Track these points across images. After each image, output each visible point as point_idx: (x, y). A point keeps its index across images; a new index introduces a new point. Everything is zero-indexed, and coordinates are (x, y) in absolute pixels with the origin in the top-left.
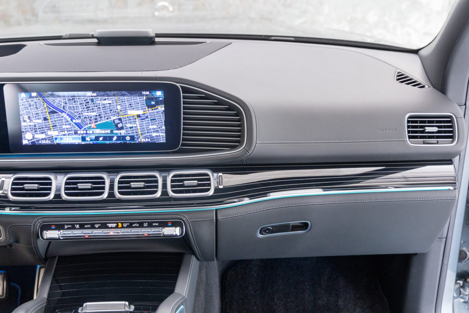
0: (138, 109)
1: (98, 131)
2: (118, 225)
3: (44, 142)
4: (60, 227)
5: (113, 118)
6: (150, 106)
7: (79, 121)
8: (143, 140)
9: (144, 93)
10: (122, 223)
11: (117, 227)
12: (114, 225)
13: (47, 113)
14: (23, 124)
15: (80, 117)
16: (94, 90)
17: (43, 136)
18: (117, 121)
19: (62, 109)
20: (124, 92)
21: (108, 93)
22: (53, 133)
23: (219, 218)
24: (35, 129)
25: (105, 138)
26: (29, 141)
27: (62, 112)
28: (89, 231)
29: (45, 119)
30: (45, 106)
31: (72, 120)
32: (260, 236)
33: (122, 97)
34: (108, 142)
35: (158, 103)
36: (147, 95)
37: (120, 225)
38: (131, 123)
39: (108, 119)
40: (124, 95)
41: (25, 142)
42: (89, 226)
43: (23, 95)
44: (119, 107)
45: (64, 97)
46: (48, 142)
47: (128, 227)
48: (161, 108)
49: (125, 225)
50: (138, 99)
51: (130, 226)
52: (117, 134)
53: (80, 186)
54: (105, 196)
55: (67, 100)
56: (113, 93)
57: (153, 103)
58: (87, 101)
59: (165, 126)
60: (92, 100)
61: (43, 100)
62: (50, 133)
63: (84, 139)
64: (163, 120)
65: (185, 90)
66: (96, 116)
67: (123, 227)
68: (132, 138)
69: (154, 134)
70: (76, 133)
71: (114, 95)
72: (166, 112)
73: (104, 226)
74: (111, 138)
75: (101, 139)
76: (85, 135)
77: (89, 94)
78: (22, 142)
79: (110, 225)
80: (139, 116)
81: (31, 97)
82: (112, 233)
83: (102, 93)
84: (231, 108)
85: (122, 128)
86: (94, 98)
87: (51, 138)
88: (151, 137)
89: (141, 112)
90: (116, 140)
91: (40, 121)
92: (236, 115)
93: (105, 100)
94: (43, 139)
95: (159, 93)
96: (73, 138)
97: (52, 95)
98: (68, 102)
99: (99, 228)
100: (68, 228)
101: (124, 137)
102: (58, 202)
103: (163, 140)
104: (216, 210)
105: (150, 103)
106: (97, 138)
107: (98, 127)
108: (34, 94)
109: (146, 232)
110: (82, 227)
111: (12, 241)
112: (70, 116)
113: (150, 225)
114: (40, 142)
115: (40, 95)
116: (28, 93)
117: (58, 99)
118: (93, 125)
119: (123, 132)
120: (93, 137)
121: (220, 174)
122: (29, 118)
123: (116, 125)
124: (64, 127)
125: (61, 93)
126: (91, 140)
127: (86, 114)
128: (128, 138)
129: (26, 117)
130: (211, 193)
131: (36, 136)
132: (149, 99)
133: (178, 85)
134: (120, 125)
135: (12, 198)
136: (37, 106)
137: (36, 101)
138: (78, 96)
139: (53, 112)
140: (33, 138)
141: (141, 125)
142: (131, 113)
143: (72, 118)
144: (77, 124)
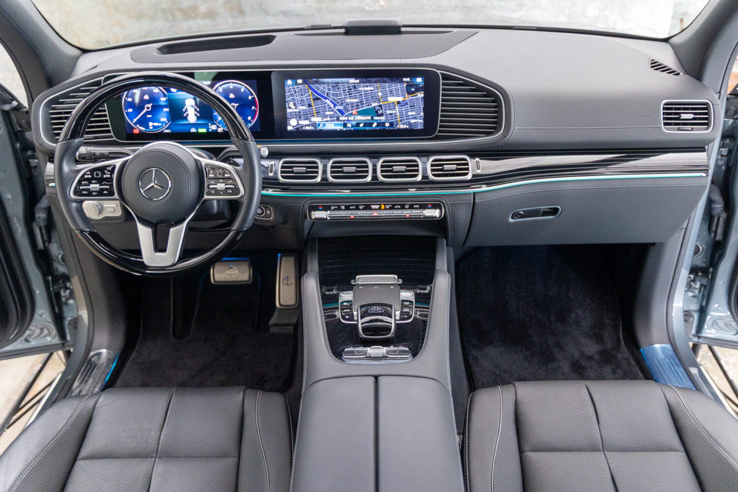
0: (398, 95)
1: (359, 118)
2: (381, 207)
3: (307, 128)
4: (326, 208)
5: (374, 105)
6: (409, 93)
7: (341, 108)
8: (402, 127)
9: (405, 79)
10: (385, 205)
11: (380, 209)
12: (377, 207)
13: (312, 100)
14: (289, 111)
15: (342, 103)
16: (356, 78)
17: (307, 122)
18: (377, 108)
19: (326, 96)
20: (386, 79)
21: (370, 79)
22: (317, 119)
23: (477, 201)
24: (299, 116)
25: (365, 125)
26: (293, 127)
27: (326, 98)
28: (355, 212)
29: (310, 105)
30: (310, 93)
31: (334, 107)
32: (511, 220)
33: (383, 84)
34: (368, 128)
35: (418, 89)
36: (407, 82)
37: (383, 207)
38: (390, 109)
39: (369, 105)
40: (385, 82)
41: (289, 128)
42: (354, 207)
43: (289, 82)
44: (380, 94)
45: (328, 83)
46: (310, 128)
47: (390, 208)
48: (421, 95)
49: (388, 207)
50: (399, 86)
51: (392, 208)
52: (377, 120)
53: (345, 169)
54: (369, 179)
55: (331, 87)
56: (375, 79)
57: (413, 89)
58: (350, 88)
59: (424, 111)
60: (355, 87)
61: (308, 86)
62: (314, 119)
63: (345, 125)
64: (422, 107)
65: (445, 77)
66: (358, 102)
67: (385, 209)
68: (391, 124)
69: (413, 121)
70: (338, 119)
71: (376, 82)
72: (425, 99)
73: (368, 207)
74: (371, 125)
75: (362, 125)
76: (346, 122)
77: (352, 80)
78: (287, 128)
79: (373, 207)
80: (398, 103)
81: (297, 84)
82: (375, 214)
83: (364, 80)
84: (489, 94)
85: (382, 115)
86: (356, 84)
87: (314, 125)
88: (410, 124)
89: (401, 99)
90: (376, 126)
91: (304, 108)
92: (493, 101)
93: (367, 86)
94: (307, 125)
95: (419, 80)
96: (335, 125)
97: (317, 82)
98: (331, 89)
99: (364, 209)
100: (335, 209)
101: (383, 124)
102: (325, 184)
103: (420, 127)
104: (474, 194)
105: (411, 89)
106: (358, 124)
107: (359, 113)
108: (300, 81)
109: (407, 213)
110: (347, 208)
111: (281, 221)
112: (333, 103)
113: (411, 207)
114: (304, 128)
115: (305, 82)
116: (294, 80)
117: (323, 85)
118: (354, 112)
119: (383, 118)
120: (354, 123)
121: (477, 159)
122: (295, 104)
123: (377, 112)
124: (327, 113)
125: (325, 80)
126: (352, 126)
127: (348, 100)
128: (387, 125)
129: (291, 105)
130: (469, 177)
131: (301, 122)
132: (409, 86)
133: (438, 72)
134: (380, 112)
135: (282, 180)
136: (303, 93)
137: (302, 88)
138: (342, 83)
139: (316, 99)
140: (298, 124)
141: (400, 112)
142: (391, 99)
143: (335, 105)
144: (339, 111)
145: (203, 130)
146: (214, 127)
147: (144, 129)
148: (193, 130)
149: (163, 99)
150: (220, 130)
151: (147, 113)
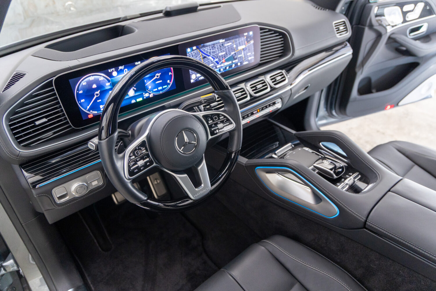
0: (243, 45)
1: (226, 64)
2: (258, 111)
3: (201, 78)
5: (232, 53)
6: (248, 42)
7: (217, 60)
8: (245, 63)
9: (245, 34)
11: (258, 112)
12: (256, 112)
13: (202, 59)
15: (217, 57)
16: (223, 39)
18: (234, 55)
19: (209, 54)
20: (237, 36)
23: (292, 92)
26: (194, 79)
27: (209, 56)
28: (248, 119)
30: (201, 55)
31: (214, 60)
32: (295, 97)
33: (235, 40)
34: (231, 69)
36: (246, 36)
38: (240, 54)
39: (230, 55)
40: (236, 38)
41: (192, 81)
42: (246, 116)
43: (189, 50)
44: (235, 46)
45: (209, 46)
47: (262, 110)
48: (252, 42)
49: (260, 110)
50: (243, 39)
52: (234, 63)
54: (248, 97)
55: (211, 48)
56: (232, 37)
57: (249, 39)
58: (220, 46)
59: (254, 52)
60: (223, 45)
61: (199, 50)
63: (220, 70)
64: (253, 49)
65: (261, 29)
66: (225, 54)
68: (241, 63)
69: (250, 58)
71: (232, 39)
72: (254, 44)
73: (252, 114)
74: (232, 66)
75: (228, 68)
76: (220, 68)
77: (221, 41)
78: (190, 81)
79: (254, 112)
80: (243, 49)
81: (193, 50)
82: (256, 116)
83: (227, 39)
84: (281, 34)
85: (236, 59)
86: (223, 43)
88: (249, 60)
89: (244, 47)
90: (235, 66)
92: (284, 37)
93: (228, 43)
95: (251, 33)
97: (204, 46)
98: (211, 49)
101: (236, 64)
103: (253, 61)
104: (291, 89)
106: (226, 68)
107: (226, 61)
108: (194, 48)
109: (270, 110)
112: (213, 58)
114: (199, 79)
115: (198, 48)
116: (191, 48)
117: (207, 48)
118: (224, 61)
119: (237, 61)
120: (224, 67)
123: (234, 58)
124: (211, 65)
125: (208, 44)
126: (223, 70)
127: (220, 54)
128: (239, 64)
132: (247, 38)
133: (259, 26)
136: (197, 56)
137: (196, 52)
138: (216, 44)
139: (204, 57)
140: (196, 77)
141: (244, 54)
142: (240, 48)
143: (214, 59)
144: (217, 62)
145: (140, 99)
146: (147, 95)
147: (96, 112)
148: (133, 101)
149: (108, 84)
150: (151, 96)
151: (97, 99)
